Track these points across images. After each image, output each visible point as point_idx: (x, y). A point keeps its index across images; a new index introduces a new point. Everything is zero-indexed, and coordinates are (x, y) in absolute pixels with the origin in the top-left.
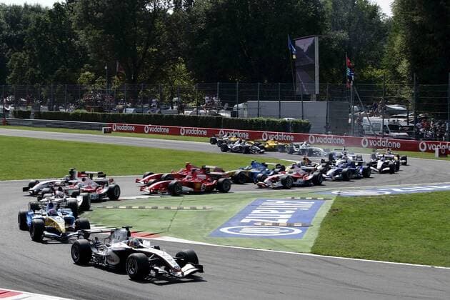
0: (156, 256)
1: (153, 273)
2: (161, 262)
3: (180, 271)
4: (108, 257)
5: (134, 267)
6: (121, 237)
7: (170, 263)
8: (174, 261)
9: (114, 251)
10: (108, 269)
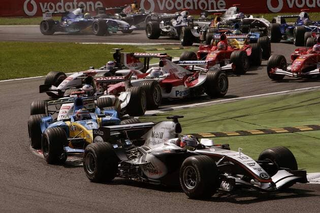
0: (227, 159)
1: (225, 186)
2: (237, 168)
3: (270, 180)
4: (146, 166)
5: (194, 178)
6: (166, 134)
7: (251, 169)
8: (257, 166)
9: (157, 157)
10: (147, 185)
